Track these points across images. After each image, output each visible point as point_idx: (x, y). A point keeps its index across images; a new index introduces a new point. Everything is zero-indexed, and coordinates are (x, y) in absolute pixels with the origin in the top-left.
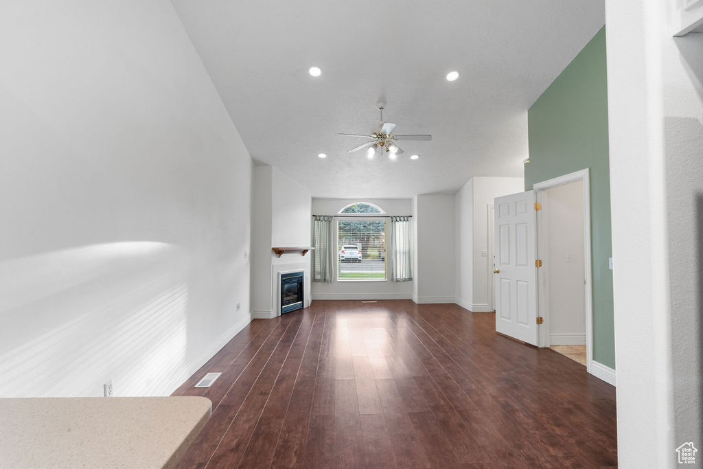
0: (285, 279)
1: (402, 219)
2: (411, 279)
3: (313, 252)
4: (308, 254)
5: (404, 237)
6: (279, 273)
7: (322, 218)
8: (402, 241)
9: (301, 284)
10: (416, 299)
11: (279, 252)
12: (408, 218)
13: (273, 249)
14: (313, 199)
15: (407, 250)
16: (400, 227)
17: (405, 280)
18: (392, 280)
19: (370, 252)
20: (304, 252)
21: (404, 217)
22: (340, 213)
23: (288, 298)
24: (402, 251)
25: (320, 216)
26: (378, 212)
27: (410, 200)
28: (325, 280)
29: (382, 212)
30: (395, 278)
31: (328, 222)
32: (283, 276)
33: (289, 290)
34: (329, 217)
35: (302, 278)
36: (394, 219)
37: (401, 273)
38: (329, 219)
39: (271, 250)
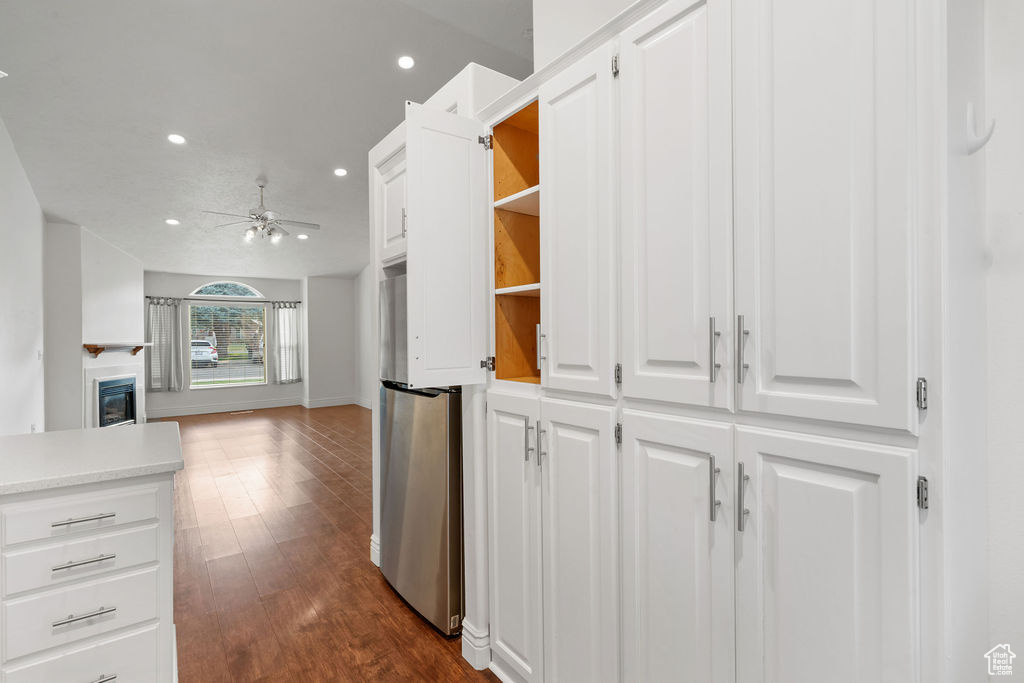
0: (105, 388)
1: (287, 305)
2: (300, 380)
3: (148, 349)
4: (141, 353)
5: (290, 329)
6: (94, 380)
7: (162, 301)
8: (287, 332)
9: (131, 396)
10: (306, 403)
11: (95, 350)
12: (295, 304)
13: (85, 346)
14: (147, 273)
15: (295, 343)
16: (285, 315)
17: (292, 382)
18: (275, 382)
19: (232, 350)
20: (136, 349)
21: (290, 303)
22: (193, 294)
23: (110, 416)
24: (288, 345)
25: (159, 299)
26: (253, 294)
27: (298, 282)
28: (169, 389)
29: (259, 295)
30: (278, 380)
31: (172, 307)
32: (101, 384)
33: (111, 404)
34: (174, 299)
35: (132, 386)
36: (277, 305)
37: (286, 373)
38: (175, 303)
39: (81, 347)
